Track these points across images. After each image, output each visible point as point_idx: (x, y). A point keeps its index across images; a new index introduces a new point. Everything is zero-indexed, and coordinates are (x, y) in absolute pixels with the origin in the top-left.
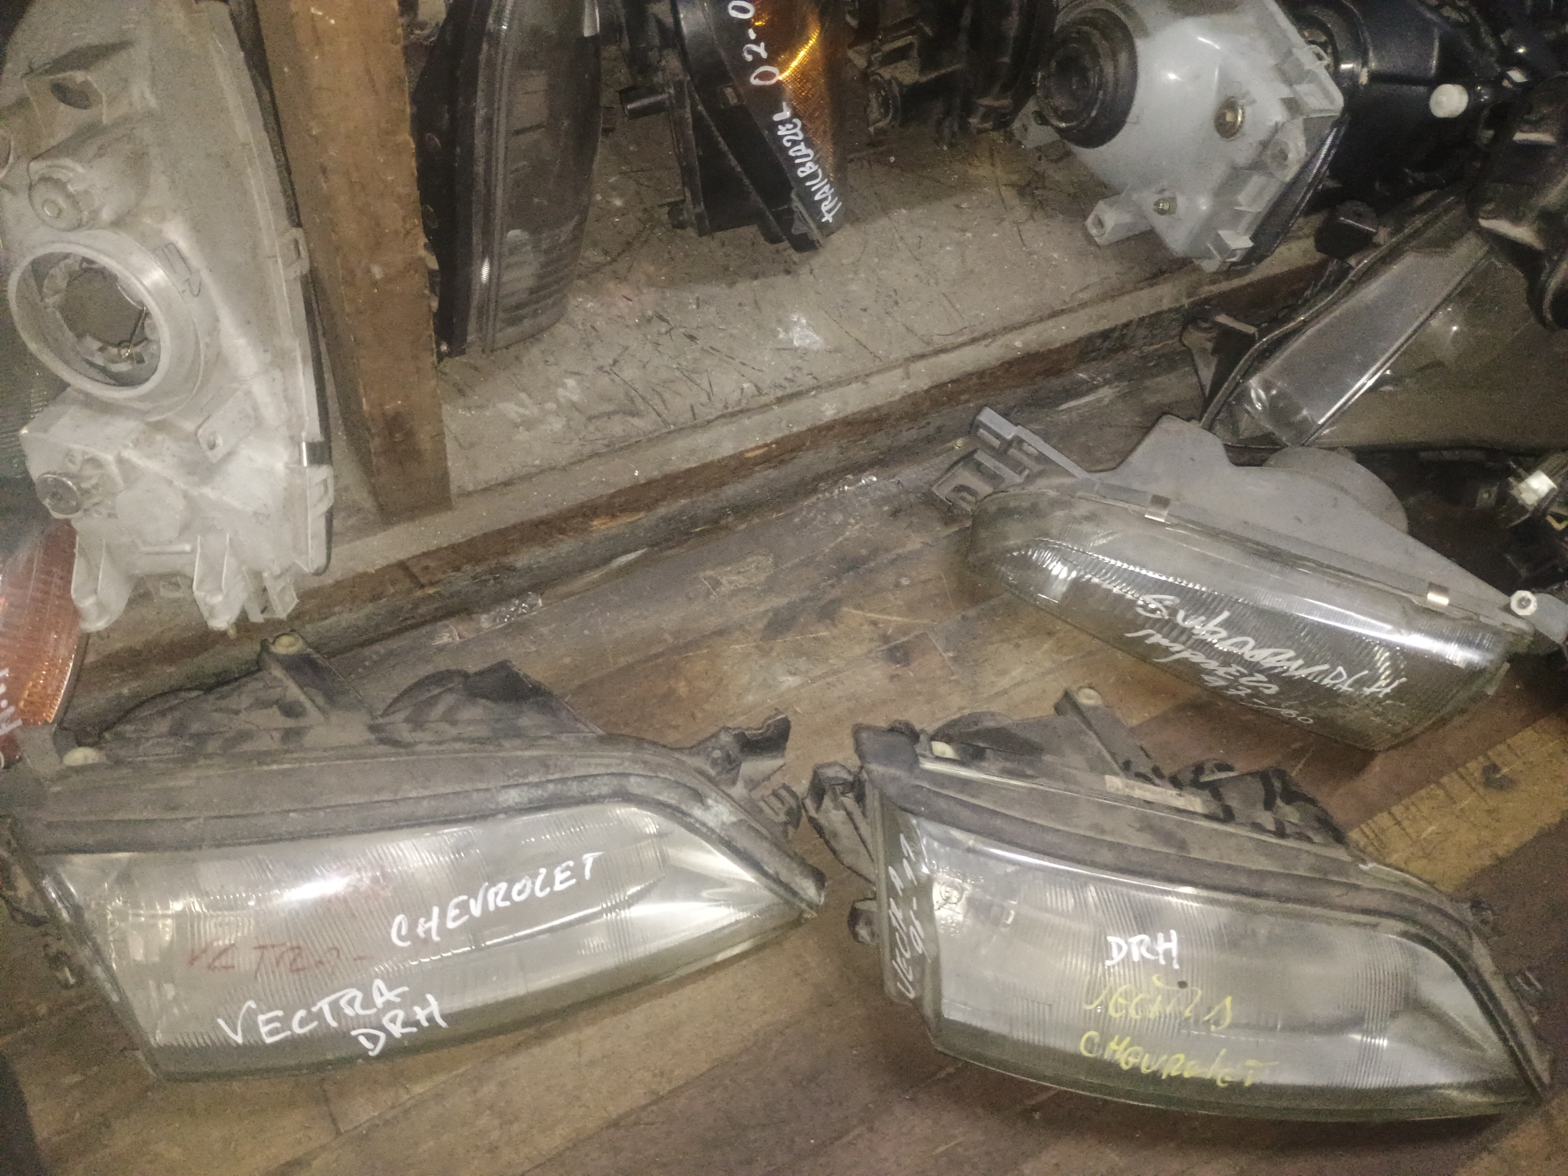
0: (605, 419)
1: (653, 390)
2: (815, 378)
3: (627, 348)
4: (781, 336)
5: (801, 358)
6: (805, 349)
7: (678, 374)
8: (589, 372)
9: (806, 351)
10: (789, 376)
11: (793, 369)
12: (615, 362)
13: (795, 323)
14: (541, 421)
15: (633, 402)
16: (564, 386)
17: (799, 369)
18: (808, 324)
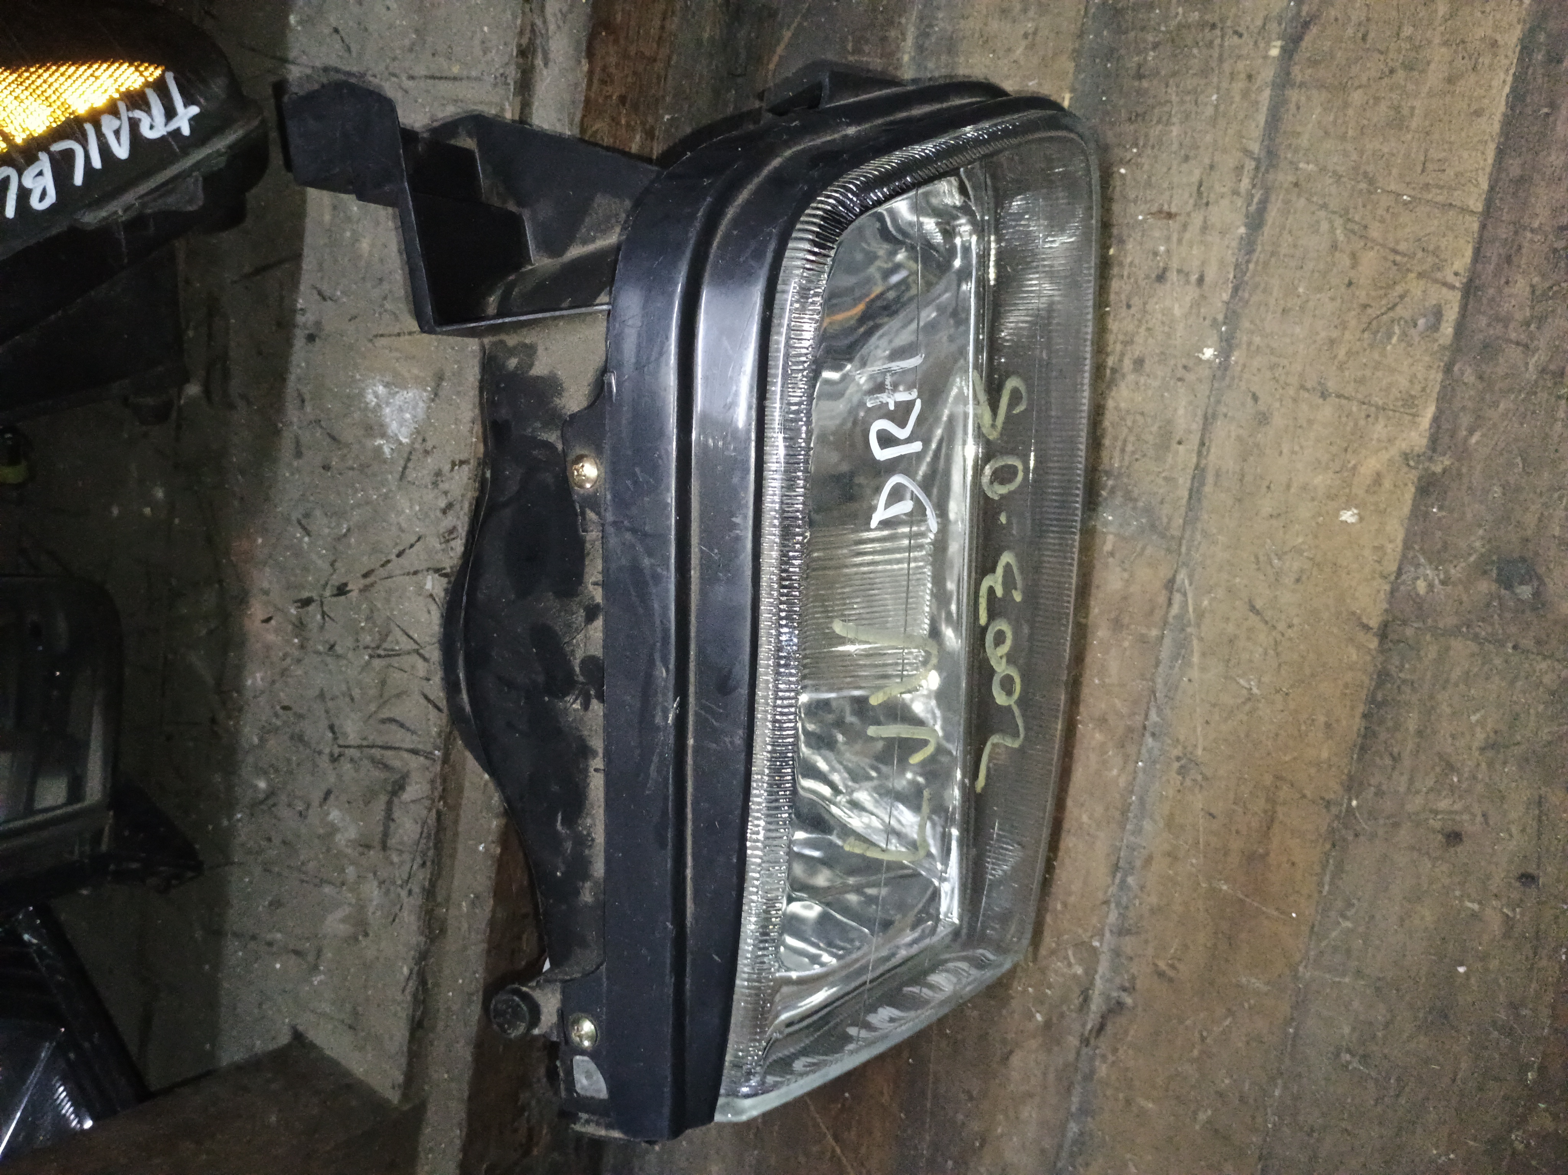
0: (392, 826)
1: (383, 721)
2: (462, 463)
3: (322, 696)
4: (386, 450)
5: (427, 452)
6: (418, 432)
7: (377, 663)
8: (332, 779)
9: (420, 434)
10: (442, 503)
11: (435, 484)
12: (332, 728)
13: (378, 405)
14: (361, 907)
15: (386, 767)
16: (333, 830)
17: (439, 474)
18: (387, 385)
